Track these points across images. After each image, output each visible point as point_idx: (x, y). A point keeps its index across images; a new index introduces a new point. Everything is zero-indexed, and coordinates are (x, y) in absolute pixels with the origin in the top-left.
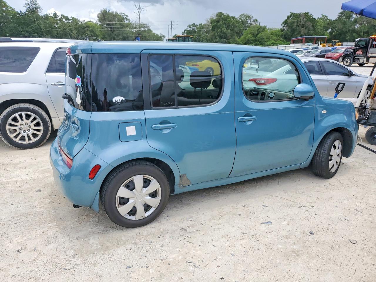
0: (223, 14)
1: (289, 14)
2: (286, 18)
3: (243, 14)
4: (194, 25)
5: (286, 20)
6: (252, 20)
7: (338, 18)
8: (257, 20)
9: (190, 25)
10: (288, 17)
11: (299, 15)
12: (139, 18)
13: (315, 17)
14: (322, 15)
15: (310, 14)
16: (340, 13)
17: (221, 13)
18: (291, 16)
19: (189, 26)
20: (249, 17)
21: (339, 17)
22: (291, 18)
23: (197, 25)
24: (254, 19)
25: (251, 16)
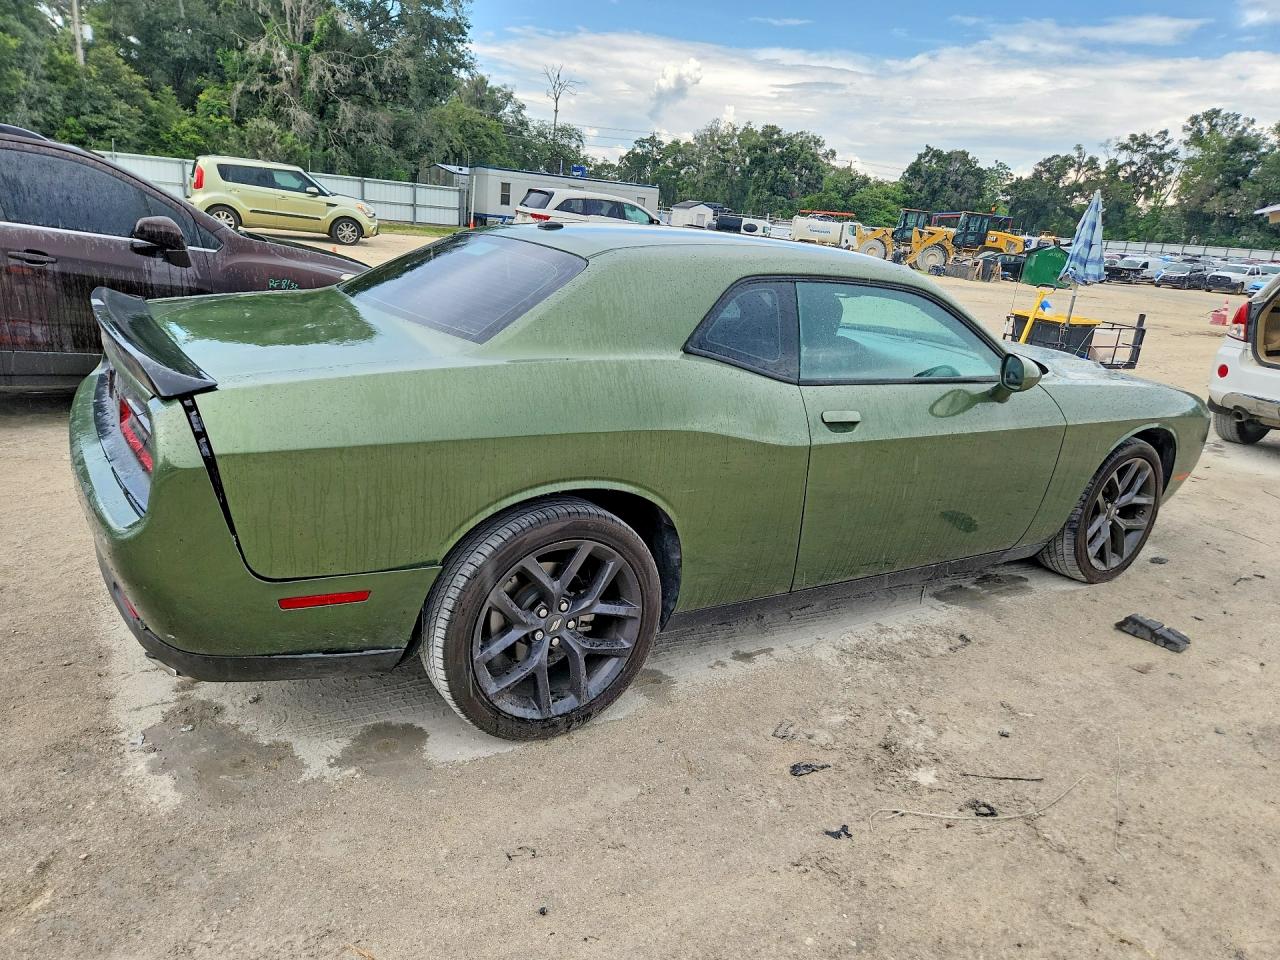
0: (778, 132)
1: (924, 151)
2: (914, 159)
3: (802, 133)
4: (652, 141)
5: (915, 164)
6: (824, 151)
7: (1035, 175)
8: (834, 153)
9: (643, 141)
10: (920, 157)
11: (950, 155)
12: (556, 111)
13: (983, 165)
14: (996, 161)
15: (970, 157)
16: (1040, 164)
17: (774, 127)
18: (926, 154)
19: (640, 143)
20: (818, 143)
21: (1037, 175)
22: (927, 159)
23: (661, 143)
24: (827, 148)
25: (822, 140)
